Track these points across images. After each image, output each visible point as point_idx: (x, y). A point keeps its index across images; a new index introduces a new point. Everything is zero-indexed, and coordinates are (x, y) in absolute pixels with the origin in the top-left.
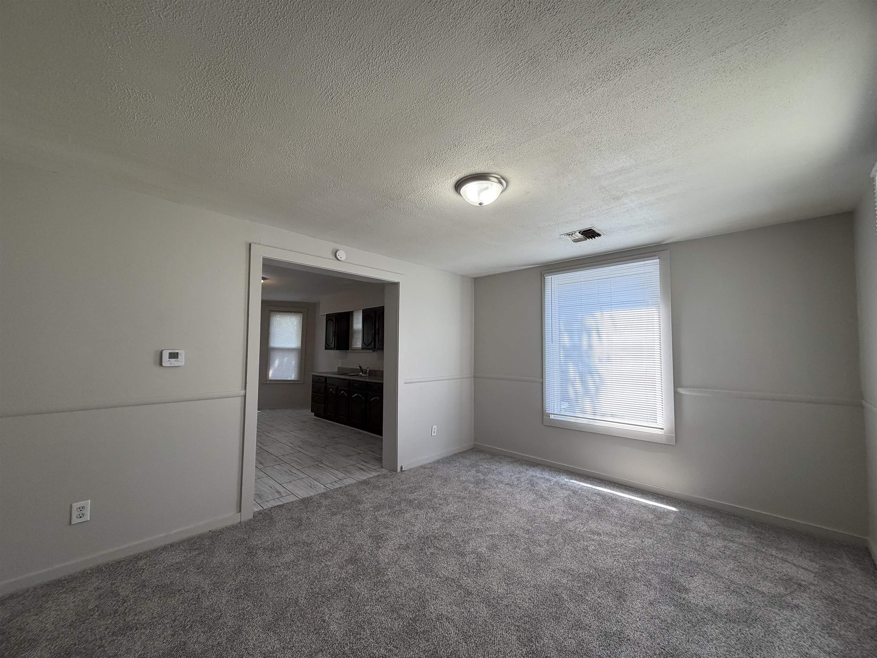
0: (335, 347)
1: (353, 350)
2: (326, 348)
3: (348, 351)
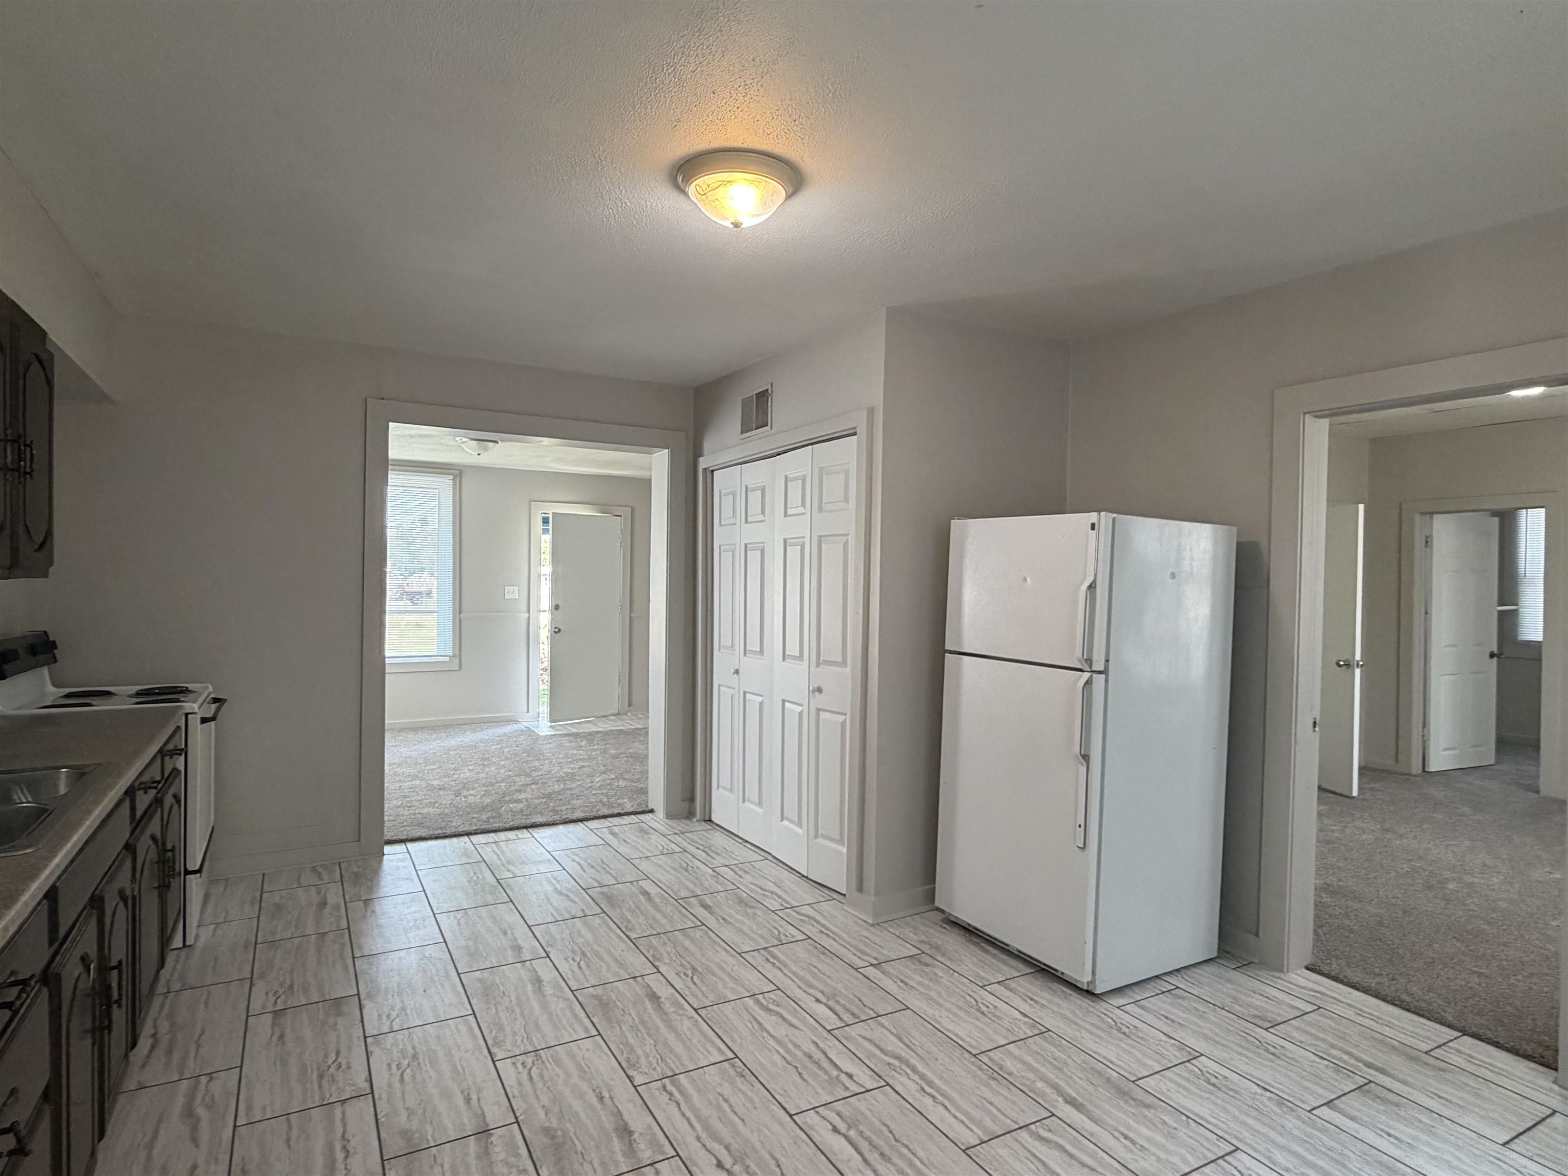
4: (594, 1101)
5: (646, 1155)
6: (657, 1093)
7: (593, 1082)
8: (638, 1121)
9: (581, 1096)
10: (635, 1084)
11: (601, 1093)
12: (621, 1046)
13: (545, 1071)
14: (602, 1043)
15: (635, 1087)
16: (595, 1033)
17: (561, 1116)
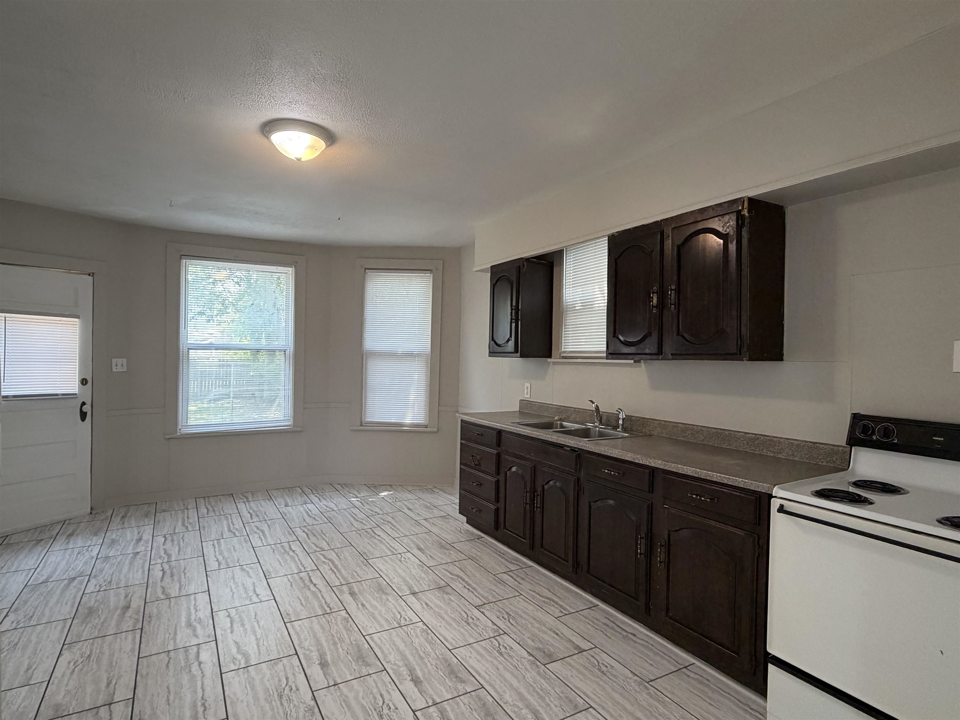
0: (516, 351)
1: (566, 358)
2: (492, 353)
3: (549, 360)
4: (366, 604)
5: (345, 588)
6: (335, 607)
7: (367, 612)
8: (347, 598)
9: (372, 606)
10: (345, 611)
11: (363, 607)
12: (351, 629)
13: (393, 616)
14: (362, 632)
15: (345, 609)
16: (367, 637)
17: (381, 599)
